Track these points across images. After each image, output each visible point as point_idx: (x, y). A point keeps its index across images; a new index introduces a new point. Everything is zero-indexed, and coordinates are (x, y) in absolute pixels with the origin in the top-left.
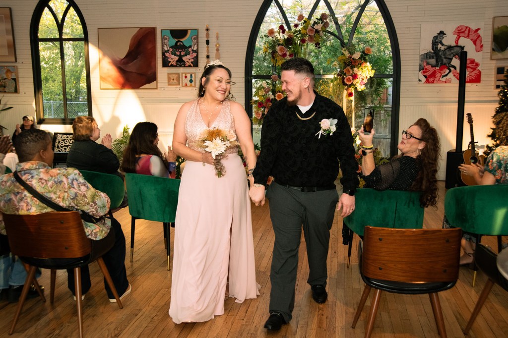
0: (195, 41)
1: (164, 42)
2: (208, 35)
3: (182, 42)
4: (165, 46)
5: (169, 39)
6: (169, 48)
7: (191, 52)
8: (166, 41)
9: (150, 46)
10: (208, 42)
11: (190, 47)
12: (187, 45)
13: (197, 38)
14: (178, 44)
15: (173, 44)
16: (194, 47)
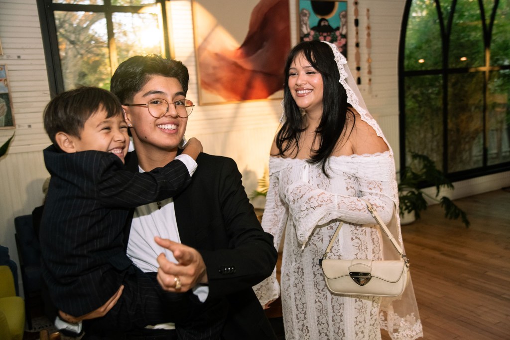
0: (343, 20)
1: (303, 20)
2: (356, 12)
3: (327, 20)
4: (304, 26)
5: (309, 14)
6: (309, 30)
7: (339, 38)
8: (305, 19)
9: (281, 26)
10: (357, 23)
11: (338, 29)
12: (334, 26)
13: (345, 16)
14: (322, 24)
15: (315, 23)
16: (342, 30)
